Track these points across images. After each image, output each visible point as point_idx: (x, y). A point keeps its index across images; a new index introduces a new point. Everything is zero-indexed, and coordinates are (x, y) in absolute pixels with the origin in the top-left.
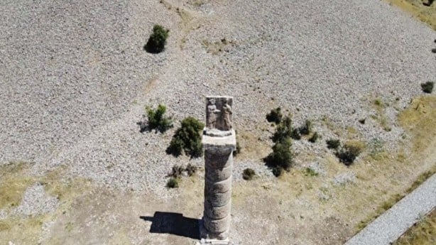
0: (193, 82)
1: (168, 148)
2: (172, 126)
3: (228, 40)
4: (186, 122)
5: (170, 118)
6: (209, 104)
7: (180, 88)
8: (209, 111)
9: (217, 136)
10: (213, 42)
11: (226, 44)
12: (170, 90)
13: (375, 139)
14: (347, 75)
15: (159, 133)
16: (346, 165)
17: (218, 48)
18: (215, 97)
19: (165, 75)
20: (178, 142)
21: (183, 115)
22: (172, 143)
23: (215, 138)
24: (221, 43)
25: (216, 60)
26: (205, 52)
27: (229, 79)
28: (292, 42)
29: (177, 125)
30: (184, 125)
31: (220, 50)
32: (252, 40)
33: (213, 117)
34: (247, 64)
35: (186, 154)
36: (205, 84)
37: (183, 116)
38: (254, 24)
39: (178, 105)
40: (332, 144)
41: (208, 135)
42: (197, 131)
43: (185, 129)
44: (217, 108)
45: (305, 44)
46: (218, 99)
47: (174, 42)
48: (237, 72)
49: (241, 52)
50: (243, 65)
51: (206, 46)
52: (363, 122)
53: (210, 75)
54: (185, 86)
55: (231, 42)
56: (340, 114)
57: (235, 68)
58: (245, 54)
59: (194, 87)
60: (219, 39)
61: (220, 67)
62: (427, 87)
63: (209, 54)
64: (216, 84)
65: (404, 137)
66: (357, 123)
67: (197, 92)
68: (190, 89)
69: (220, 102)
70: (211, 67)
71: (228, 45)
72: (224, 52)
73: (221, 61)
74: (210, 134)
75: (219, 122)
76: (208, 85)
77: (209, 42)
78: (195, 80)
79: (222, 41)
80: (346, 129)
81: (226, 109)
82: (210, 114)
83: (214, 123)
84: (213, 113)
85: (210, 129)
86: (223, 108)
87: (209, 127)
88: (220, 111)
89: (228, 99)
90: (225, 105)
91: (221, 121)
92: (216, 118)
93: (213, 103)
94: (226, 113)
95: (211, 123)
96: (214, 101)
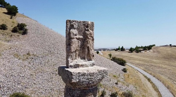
0: (10, 75)
3: (31, 54)
6: (72, 27)
10: (22, 55)
11: (30, 55)
13: (127, 90)
17: (26, 57)
18: (77, 20)
25: (26, 63)
26: (17, 60)
27: (38, 71)
31: (27, 58)
32: (45, 54)
34: (46, 63)
36: (21, 75)
38: (44, 48)
40: (113, 96)
41: (71, 66)
44: (80, 34)
48: (42, 68)
49: (41, 59)
50: (44, 64)
51: (17, 57)
52: (117, 84)
53: (23, 70)
54: (4, 78)
55: (33, 55)
56: (105, 82)
57: (40, 66)
58: (44, 59)
59: (12, 78)
60: (25, 54)
61: (30, 66)
62: (125, 70)
63: (20, 60)
64: (29, 75)
65: (136, 88)
66: (115, 85)
67: (16, 81)
68: (9, 79)
69: (82, 26)
70: (23, 66)
71: (32, 56)
72: (30, 59)
73: (29, 63)
74: (73, 66)
75: (82, 51)
76: (23, 76)
77: (19, 55)
78: (13, 74)
79: (28, 54)
80: (113, 88)
81: (88, 34)
82: (72, 40)
83: (76, 53)
84: (75, 39)
85: (73, 59)
86: (86, 33)
87: (71, 57)
88: (82, 37)
89: (89, 23)
90: (88, 29)
91: (84, 49)
92: (78, 46)
93: (76, 27)
94: (88, 38)
95: (74, 52)
96: (77, 25)
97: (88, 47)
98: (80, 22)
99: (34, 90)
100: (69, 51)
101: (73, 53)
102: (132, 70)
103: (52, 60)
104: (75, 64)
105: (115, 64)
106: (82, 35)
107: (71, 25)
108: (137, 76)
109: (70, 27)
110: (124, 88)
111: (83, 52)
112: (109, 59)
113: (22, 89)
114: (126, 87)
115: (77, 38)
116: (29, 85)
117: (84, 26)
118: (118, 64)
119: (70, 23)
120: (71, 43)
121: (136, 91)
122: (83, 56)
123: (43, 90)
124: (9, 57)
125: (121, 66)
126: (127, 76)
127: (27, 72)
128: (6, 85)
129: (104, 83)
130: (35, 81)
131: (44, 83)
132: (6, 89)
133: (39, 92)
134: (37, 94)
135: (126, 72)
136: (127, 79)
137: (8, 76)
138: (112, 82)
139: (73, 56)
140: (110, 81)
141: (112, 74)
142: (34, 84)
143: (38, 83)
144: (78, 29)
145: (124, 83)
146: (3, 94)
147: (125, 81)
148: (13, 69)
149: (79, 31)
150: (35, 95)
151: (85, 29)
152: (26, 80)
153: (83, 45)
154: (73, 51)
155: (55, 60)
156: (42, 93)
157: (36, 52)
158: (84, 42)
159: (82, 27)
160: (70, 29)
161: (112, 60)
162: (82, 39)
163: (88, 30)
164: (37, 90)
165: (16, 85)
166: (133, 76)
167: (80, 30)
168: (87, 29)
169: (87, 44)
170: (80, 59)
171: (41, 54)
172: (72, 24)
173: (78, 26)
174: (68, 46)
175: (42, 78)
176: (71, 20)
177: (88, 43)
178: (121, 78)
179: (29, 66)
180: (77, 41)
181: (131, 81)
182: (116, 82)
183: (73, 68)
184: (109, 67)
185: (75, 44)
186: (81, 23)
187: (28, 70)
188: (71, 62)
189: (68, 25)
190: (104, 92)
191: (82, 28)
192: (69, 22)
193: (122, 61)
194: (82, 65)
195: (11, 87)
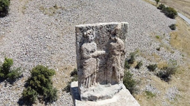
0: (36, 36)
1: (20, 100)
2: (22, 76)
3: (58, 6)
4: (36, 71)
5: (19, 69)
6: (85, 39)
7: (26, 42)
8: (85, 54)
9: (102, 98)
10: (48, 8)
11: (57, 9)
12: (17, 45)
13: (170, 60)
14: (135, 23)
15: (9, 85)
16: (166, 81)
17: (52, 11)
18: (94, 25)
19: (10, 33)
20: (29, 93)
21: (31, 64)
22: (23, 94)
23: (99, 102)
24: (54, 8)
25: (53, 20)
26: (43, 15)
27: (65, 31)
28: (99, 6)
29: (27, 75)
30: (34, 74)
31: (54, 13)
32: (74, 6)
33: (92, 65)
34: (75, 20)
35: (40, 102)
36: (47, 37)
37: (32, 66)
39: (26, 56)
40: (151, 68)
41: (84, 99)
42: (48, 78)
43: (35, 78)
44: (99, 48)
45: (108, 7)
46: (101, 27)
47: (17, 9)
48: (70, 26)
49: (69, 13)
50: (73, 21)
51: (43, 11)
52: (158, 50)
53: (50, 29)
54: (30, 40)
55: (61, 8)
56: (144, 46)
57: (68, 24)
58: (73, 14)
59: (38, 40)
60: (51, 6)
61: (57, 23)
62: (173, 27)
63: (47, 15)
64: (56, 36)
65: (183, 56)
66: (156, 51)
67: (41, 44)
68: (35, 42)
69: (104, 34)
70: (50, 25)
71: (59, 10)
72: (57, 14)
73: (56, 20)
74: (88, 98)
75: (103, 73)
76: (49, 37)
77: (45, 8)
78: (38, 35)
79: (54, 7)
80: (152, 56)
81: (116, 47)
82: (86, 61)
83: (93, 76)
84: (91, 59)
85: (87, 87)
86: (111, 45)
87: (85, 84)
88: (105, 52)
89: (119, 27)
90: (115, 39)
91: (107, 71)
92: (97, 66)
93: (93, 38)
94: (115, 54)
95: (89, 77)
96: (94, 34)
97: (114, 68)
98: (101, 28)
99: (61, 57)
100: (81, 76)
101: (88, 79)
102: (183, 25)
103: (83, 15)
104: (90, 95)
105: (162, 14)
106: (104, 48)
107: (83, 36)
108: (188, 36)
109: (82, 39)
110: (167, 56)
111: (105, 73)
112: (155, 5)
113: (49, 55)
114: (170, 53)
115: (94, 57)
116: (56, 50)
117: (108, 33)
118: (165, 17)
119: (82, 32)
120: (85, 66)
121: (182, 60)
122: (105, 79)
123: (70, 58)
124: (34, 12)
125: (169, 18)
126: (174, 36)
127: (54, 32)
128: (32, 50)
129: (143, 48)
130: (62, 45)
131: (71, 47)
132: (32, 54)
133: (66, 59)
134: (63, 62)
135: (174, 30)
136: (174, 40)
137: (33, 38)
138: (153, 46)
139: (87, 82)
140: (151, 45)
141: (155, 34)
142: (61, 48)
143: (65, 47)
144: (96, 40)
145: (168, 48)
146: (29, 60)
147: (170, 43)
148: (38, 28)
149: (99, 43)
150: (61, 63)
151: (110, 38)
152: (53, 43)
153: (106, 63)
154: (87, 76)
155: (86, 15)
156: (68, 61)
157: (64, 4)
158: (106, 59)
159: (104, 36)
160: (82, 43)
161: (158, 8)
162: (103, 55)
163: (115, 41)
164: (64, 56)
165: (42, 50)
166: (182, 36)
167: (100, 41)
168: (113, 38)
169: (112, 64)
170: (99, 84)
171: (70, 7)
172: (85, 33)
173: (98, 34)
174: (79, 69)
175: (70, 42)
176: (83, 28)
177: (113, 62)
178: (166, 39)
179: (56, 25)
180: (96, 60)
181: (178, 44)
182: (158, 47)
183: (87, 100)
184: (153, 22)
185: (90, 66)
186: (104, 28)
187: (55, 30)
188: (85, 92)
189: (78, 37)
190: (140, 64)
191: (104, 38)
192: (79, 31)
193: (171, 13)
194: (101, 97)
195: (37, 52)
